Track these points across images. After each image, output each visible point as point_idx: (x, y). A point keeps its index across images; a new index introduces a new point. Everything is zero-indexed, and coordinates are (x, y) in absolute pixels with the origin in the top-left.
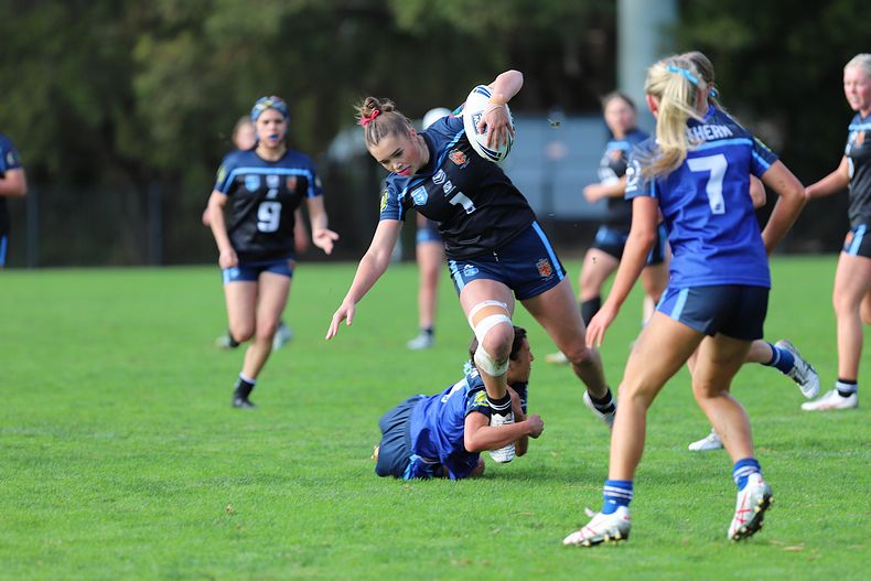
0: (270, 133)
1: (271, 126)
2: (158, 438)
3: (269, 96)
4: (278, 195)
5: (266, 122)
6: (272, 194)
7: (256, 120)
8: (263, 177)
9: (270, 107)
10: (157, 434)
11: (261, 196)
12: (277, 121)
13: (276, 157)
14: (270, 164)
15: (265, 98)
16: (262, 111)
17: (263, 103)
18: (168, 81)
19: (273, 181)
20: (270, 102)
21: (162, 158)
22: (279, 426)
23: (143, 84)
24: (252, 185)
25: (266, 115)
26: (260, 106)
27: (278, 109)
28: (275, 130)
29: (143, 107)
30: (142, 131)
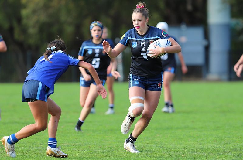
0: (96, 34)
1: (96, 32)
2: (31, 148)
3: (96, 21)
4: (99, 56)
5: (95, 30)
6: (97, 55)
7: (92, 29)
8: (94, 50)
9: (96, 25)
10: (30, 146)
11: (93, 56)
12: (99, 30)
13: (98, 43)
14: (96, 45)
15: (95, 22)
16: (93, 27)
17: (94, 23)
18: (34, 12)
19: (97, 51)
20: (96, 23)
21: (32, 41)
22: (77, 144)
23: (24, 12)
24: (90, 52)
25: (95, 28)
26: (93, 25)
27: (99, 26)
28: (98, 33)
29: (24, 21)
30: (24, 31)
